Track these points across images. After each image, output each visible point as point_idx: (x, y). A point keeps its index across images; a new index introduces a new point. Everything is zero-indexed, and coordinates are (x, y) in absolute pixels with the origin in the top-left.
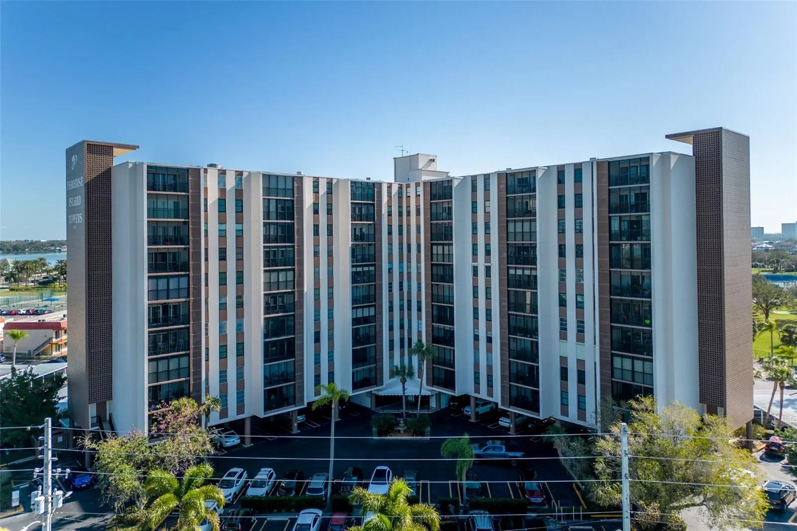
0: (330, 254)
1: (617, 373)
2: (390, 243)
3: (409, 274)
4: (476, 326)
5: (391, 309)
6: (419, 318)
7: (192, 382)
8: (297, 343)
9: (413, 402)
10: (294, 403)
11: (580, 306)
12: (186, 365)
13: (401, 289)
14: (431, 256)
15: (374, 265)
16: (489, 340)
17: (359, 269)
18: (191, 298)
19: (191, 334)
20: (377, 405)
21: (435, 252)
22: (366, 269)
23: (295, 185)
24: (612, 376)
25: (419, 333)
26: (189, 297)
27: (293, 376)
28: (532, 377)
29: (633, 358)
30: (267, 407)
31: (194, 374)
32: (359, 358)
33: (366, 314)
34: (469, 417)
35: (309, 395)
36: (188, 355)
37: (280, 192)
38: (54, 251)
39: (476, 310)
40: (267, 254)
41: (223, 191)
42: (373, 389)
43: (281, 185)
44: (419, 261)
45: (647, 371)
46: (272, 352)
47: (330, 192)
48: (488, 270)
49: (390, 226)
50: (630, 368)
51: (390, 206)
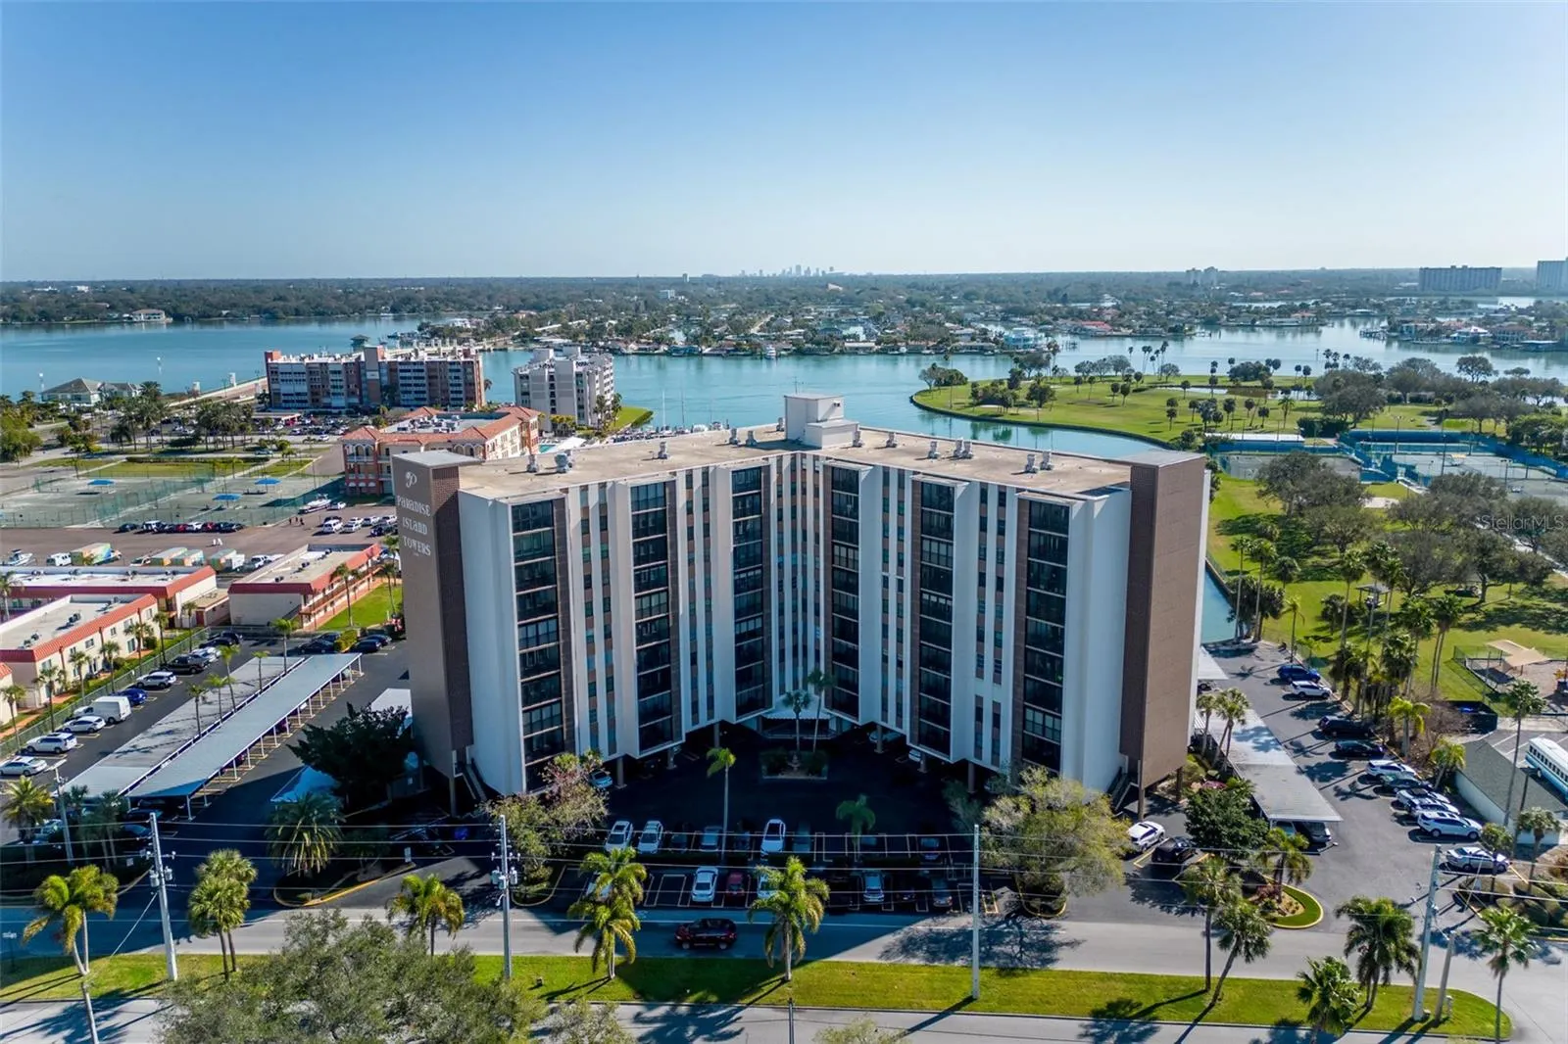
0: (707, 559)
1: (1029, 726)
2: (780, 532)
3: (804, 567)
4: (885, 645)
5: (781, 612)
6: (817, 623)
7: (565, 730)
8: (673, 672)
9: (808, 725)
10: (671, 739)
11: (998, 643)
12: (558, 712)
13: (794, 586)
14: (831, 558)
15: (761, 568)
16: (900, 664)
17: (743, 576)
18: (561, 641)
19: (563, 680)
20: (764, 728)
21: (837, 552)
22: (751, 574)
23: (667, 490)
24: (1024, 728)
25: (817, 641)
26: (558, 640)
27: (669, 708)
28: (943, 715)
29: (1045, 713)
30: (643, 746)
31: (567, 720)
32: (742, 679)
33: (751, 627)
34: (874, 746)
35: (687, 726)
36: (560, 701)
37: (651, 503)
38: (120, 322)
39: (885, 628)
40: (638, 578)
41: (585, 509)
42: (762, 713)
43: (651, 495)
44: (817, 555)
45: (1057, 727)
46: (646, 686)
47: (706, 484)
48: (900, 583)
49: (780, 511)
50: (1041, 722)
51: (780, 485)
